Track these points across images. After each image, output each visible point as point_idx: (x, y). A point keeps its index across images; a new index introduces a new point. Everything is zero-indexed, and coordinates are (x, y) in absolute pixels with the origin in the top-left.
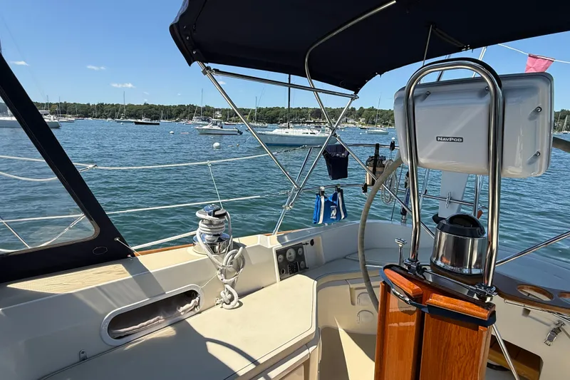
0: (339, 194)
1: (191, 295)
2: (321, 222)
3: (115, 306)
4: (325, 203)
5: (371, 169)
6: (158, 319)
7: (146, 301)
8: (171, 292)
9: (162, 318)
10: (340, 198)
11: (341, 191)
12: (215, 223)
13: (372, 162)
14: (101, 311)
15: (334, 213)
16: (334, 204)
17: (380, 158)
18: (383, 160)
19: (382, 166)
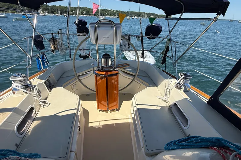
0: (44, 56)
1: (32, 109)
2: (42, 69)
3: (15, 125)
4: (42, 61)
5: (53, 43)
6: (29, 121)
7: (22, 118)
8: (27, 111)
9: (29, 120)
10: (45, 57)
11: (44, 54)
12: (22, 80)
13: (52, 41)
14: (12, 129)
15: (46, 64)
16: (45, 60)
17: (55, 39)
18: (56, 39)
19: (57, 41)
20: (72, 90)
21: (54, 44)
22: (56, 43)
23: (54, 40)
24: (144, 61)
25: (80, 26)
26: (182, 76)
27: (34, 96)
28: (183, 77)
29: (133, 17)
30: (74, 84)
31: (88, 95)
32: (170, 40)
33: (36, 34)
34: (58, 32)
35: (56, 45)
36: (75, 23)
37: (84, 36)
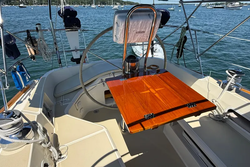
0: (22, 66)
2: (23, 87)
4: (20, 74)
5: (31, 45)
10: (24, 69)
11: (22, 64)
13: (30, 41)
16: (25, 73)
17: (33, 38)
18: (35, 39)
19: (36, 42)
20: (77, 110)
21: (33, 46)
22: (35, 45)
23: (32, 40)
24: (152, 56)
25: (68, 17)
26: (234, 74)
27: (41, 144)
28: (236, 75)
29: (99, 5)
30: (77, 101)
31: (96, 111)
32: (187, 28)
33: (5, 34)
34: (37, 28)
35: (36, 48)
36: (59, 13)
37: (75, 30)
